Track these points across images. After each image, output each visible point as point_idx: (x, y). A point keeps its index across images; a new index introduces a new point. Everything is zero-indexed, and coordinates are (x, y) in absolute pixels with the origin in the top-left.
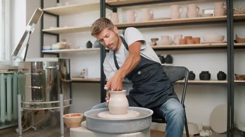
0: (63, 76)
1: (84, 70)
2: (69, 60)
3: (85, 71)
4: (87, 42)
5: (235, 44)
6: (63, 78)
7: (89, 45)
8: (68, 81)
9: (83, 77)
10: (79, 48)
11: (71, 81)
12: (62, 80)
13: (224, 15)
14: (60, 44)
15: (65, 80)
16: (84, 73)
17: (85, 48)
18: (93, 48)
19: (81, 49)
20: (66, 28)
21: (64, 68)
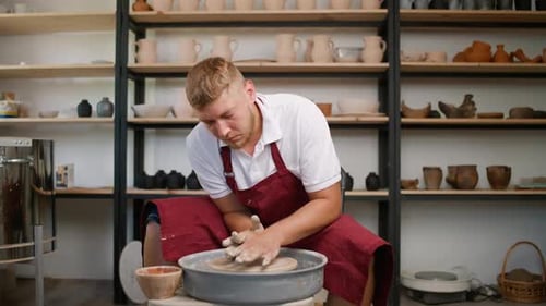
0: (37, 182)
1: (66, 168)
2: (52, 142)
3: (67, 172)
4: (80, 101)
5: (403, 120)
6: (38, 186)
7: (85, 109)
8: (49, 193)
9: (63, 185)
10: (55, 114)
11: (54, 193)
12: (37, 189)
14: (10, 104)
15: (42, 190)
16: (66, 174)
17: (74, 117)
18: (94, 118)
19: (61, 117)
20: (23, 65)
21: (40, 161)
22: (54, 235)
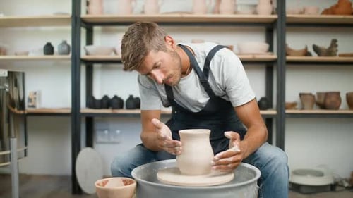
0: (12, 103)
1: (35, 94)
2: (23, 74)
3: (37, 96)
4: (45, 43)
5: (288, 58)
6: (14, 107)
8: (22, 112)
9: (33, 106)
10: (27, 53)
11: (26, 112)
12: (12, 109)
13: (273, 13)
15: (16, 110)
16: (35, 98)
17: (41, 55)
18: (56, 56)
19: (31, 56)
21: (15, 89)
22: (26, 144)
